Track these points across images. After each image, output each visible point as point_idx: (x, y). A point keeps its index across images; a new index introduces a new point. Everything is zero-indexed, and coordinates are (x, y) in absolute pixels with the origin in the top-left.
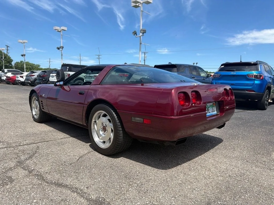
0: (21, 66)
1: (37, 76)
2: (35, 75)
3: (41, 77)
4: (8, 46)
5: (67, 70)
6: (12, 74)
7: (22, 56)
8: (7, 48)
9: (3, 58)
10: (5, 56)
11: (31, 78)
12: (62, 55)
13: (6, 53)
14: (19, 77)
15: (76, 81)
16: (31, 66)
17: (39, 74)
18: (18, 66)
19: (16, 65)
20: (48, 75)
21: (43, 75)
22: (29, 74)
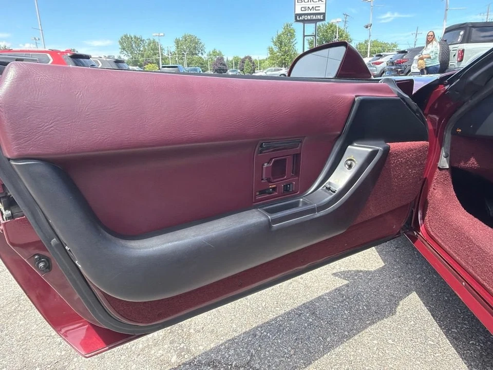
1: (387, 64)
2: (383, 62)
3: (393, 65)
5: (459, 40)
9: (337, 38)
10: (340, 33)
11: (375, 68)
13: (342, 28)
17: (391, 59)
20: (408, 59)
21: (398, 60)
22: (373, 60)
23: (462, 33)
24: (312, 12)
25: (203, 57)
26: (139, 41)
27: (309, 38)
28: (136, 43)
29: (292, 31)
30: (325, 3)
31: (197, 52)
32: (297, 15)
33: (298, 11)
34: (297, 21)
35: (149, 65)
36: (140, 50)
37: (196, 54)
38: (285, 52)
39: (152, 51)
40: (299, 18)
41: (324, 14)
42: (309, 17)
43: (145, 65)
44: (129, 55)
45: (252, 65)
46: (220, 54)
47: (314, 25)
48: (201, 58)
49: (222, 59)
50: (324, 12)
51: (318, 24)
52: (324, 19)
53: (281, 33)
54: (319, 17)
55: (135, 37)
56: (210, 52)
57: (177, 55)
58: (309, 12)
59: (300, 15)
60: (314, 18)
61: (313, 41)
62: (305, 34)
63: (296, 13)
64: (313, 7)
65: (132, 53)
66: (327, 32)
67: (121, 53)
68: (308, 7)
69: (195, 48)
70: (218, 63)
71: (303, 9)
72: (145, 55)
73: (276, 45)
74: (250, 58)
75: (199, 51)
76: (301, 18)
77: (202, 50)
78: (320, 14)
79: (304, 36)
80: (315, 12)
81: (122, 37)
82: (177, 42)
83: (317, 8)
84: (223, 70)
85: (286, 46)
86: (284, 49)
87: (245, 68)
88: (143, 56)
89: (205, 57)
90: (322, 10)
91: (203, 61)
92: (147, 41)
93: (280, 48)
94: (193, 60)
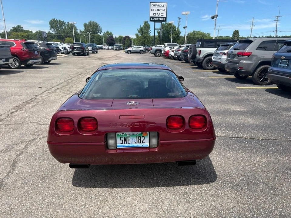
0: (193, 36)
4: (180, 18)
5: (199, 46)
6: (169, 48)
7: (184, 28)
8: (179, 20)
9: (172, 31)
11: (178, 53)
12: (215, 25)
14: (171, 51)
15: (206, 57)
16: (202, 35)
17: (183, 49)
18: (190, 37)
19: (188, 35)
21: (185, 50)
23: (200, 43)
24: (159, 16)
25: (101, 35)
26: (62, 23)
27: (158, 30)
28: (60, 24)
29: (148, 26)
30: (166, 12)
31: (97, 32)
32: (151, 17)
33: (152, 15)
34: (151, 20)
35: (68, 38)
36: (62, 29)
37: (97, 33)
38: (145, 37)
39: (70, 30)
40: (152, 19)
41: (166, 18)
42: (158, 19)
43: (65, 38)
44: (56, 31)
45: (129, 41)
46: (111, 34)
47: (160, 23)
48: (99, 35)
49: (112, 37)
50: (166, 16)
51: (163, 23)
52: (166, 21)
53: (143, 26)
54: (163, 19)
55: (59, 20)
56: (105, 33)
57: (85, 33)
58: (158, 16)
59: (153, 17)
60: (160, 19)
61: (160, 32)
62: (156, 28)
63: (151, 16)
64: (160, 14)
65: (57, 30)
66: (167, 27)
67: (50, 29)
68: (157, 14)
69: (96, 30)
70: (109, 39)
71: (154, 14)
72: (65, 32)
73: (140, 33)
74: (128, 37)
75: (98, 32)
76: (153, 19)
77: (100, 31)
78: (163, 18)
79: (155, 29)
80: (161, 16)
81: (51, 20)
82: (85, 25)
83: (162, 15)
84: (113, 43)
85: (145, 34)
86: (144, 35)
87: (125, 43)
88: (64, 32)
89: (102, 34)
90: (165, 16)
91: (101, 37)
92: (67, 23)
93: (142, 35)
94: (95, 37)
